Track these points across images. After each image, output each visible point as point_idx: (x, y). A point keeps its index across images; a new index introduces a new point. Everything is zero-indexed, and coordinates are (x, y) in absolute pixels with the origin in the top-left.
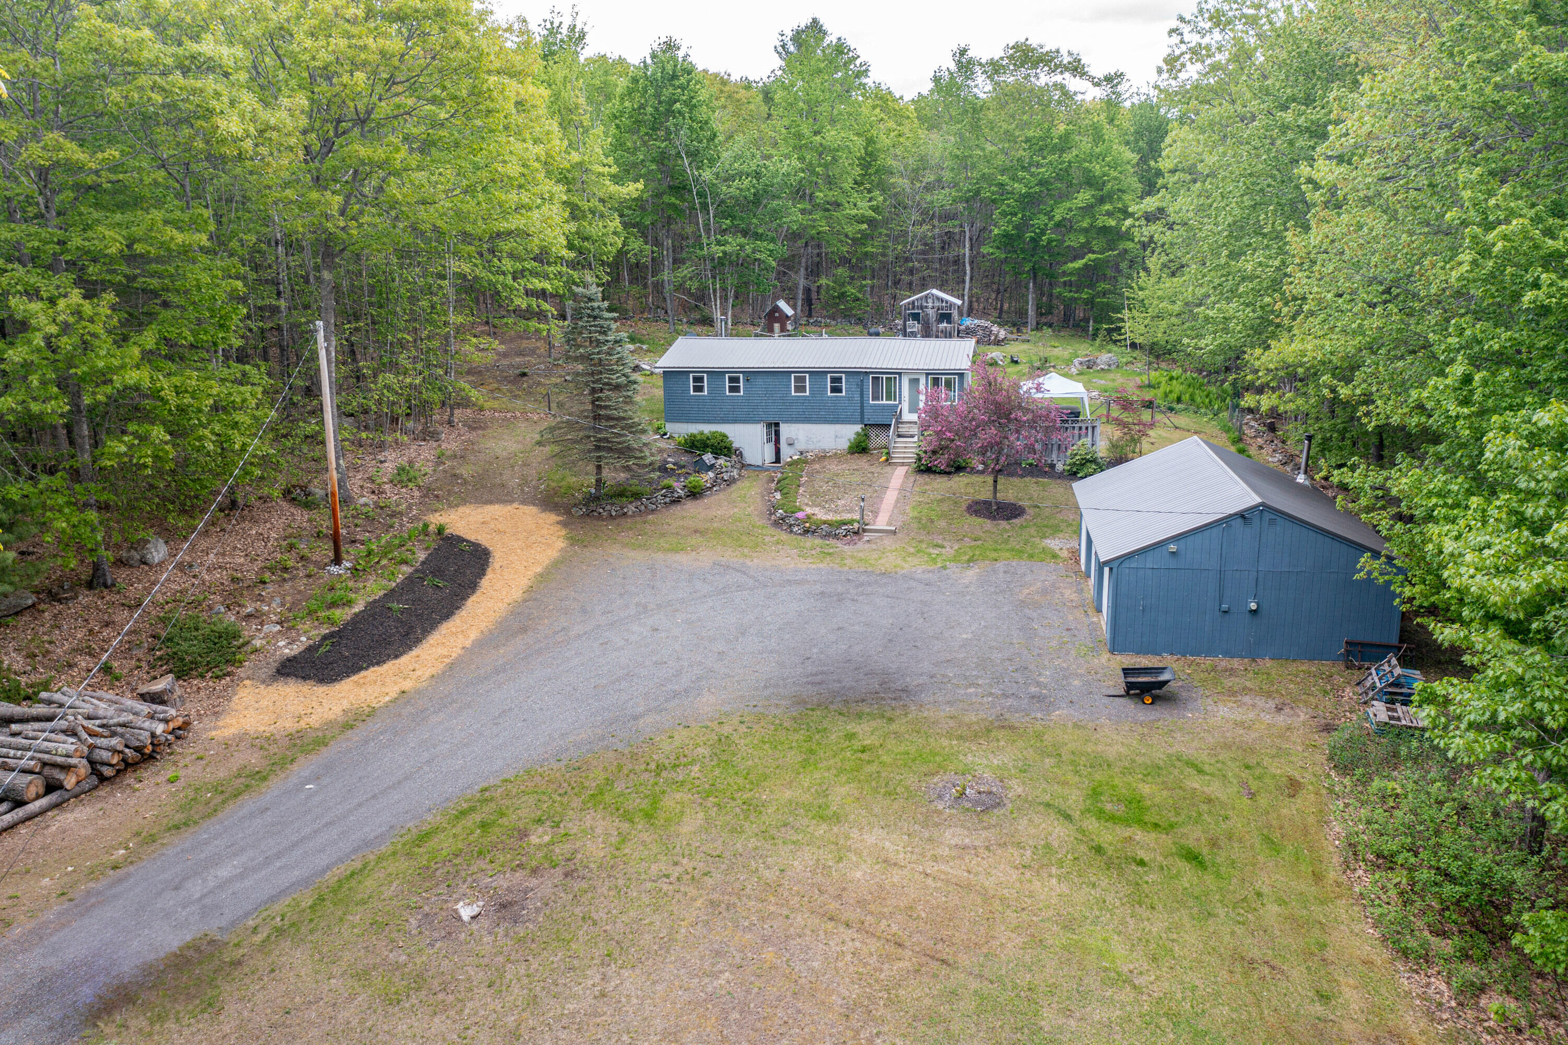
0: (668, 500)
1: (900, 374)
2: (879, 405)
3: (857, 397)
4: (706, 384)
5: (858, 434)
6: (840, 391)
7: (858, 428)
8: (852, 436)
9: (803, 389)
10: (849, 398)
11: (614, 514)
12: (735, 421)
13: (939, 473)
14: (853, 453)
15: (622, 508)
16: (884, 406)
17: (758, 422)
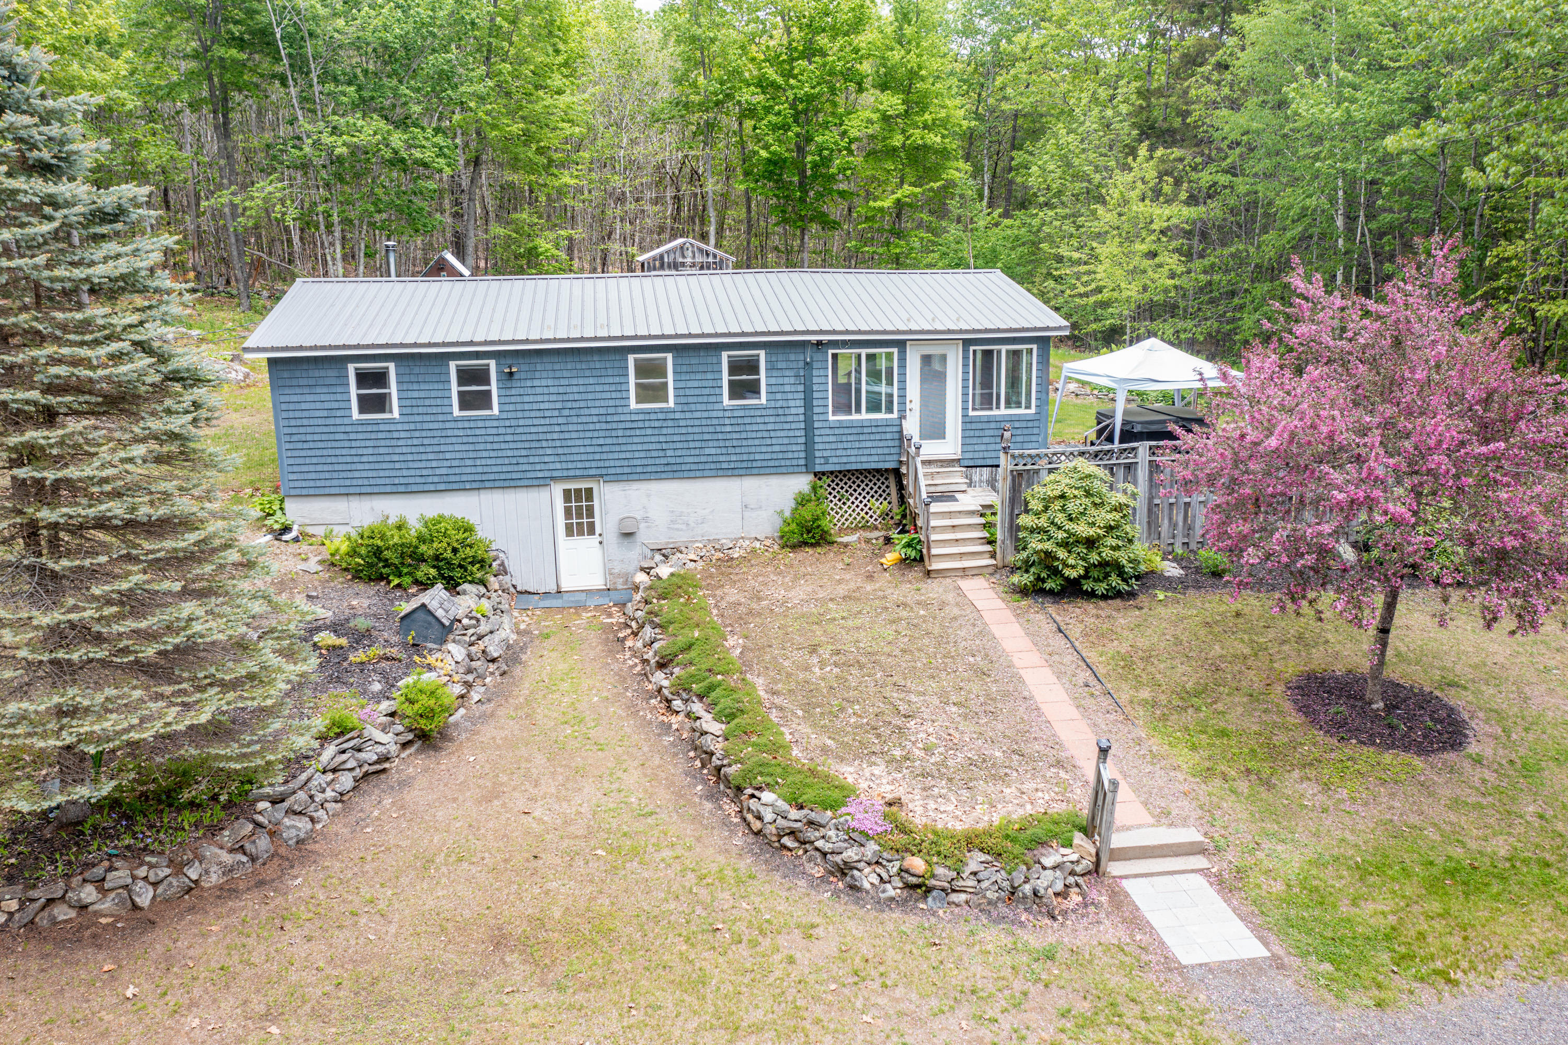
0: (346, 781)
1: (901, 345)
2: (850, 426)
3: (797, 407)
4: (393, 389)
5: (802, 501)
6: (753, 389)
7: (802, 483)
8: (788, 506)
9: (658, 392)
10: (779, 412)
11: (144, 897)
12: (480, 484)
13: (1104, 597)
14: (794, 547)
15: (178, 867)
16: (862, 425)
17: (542, 482)
